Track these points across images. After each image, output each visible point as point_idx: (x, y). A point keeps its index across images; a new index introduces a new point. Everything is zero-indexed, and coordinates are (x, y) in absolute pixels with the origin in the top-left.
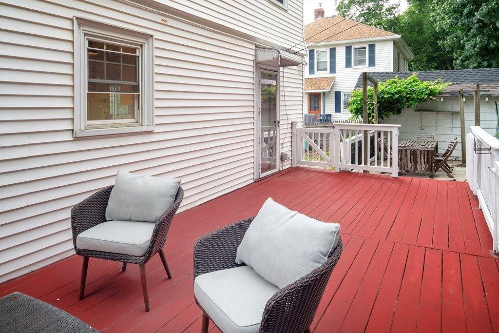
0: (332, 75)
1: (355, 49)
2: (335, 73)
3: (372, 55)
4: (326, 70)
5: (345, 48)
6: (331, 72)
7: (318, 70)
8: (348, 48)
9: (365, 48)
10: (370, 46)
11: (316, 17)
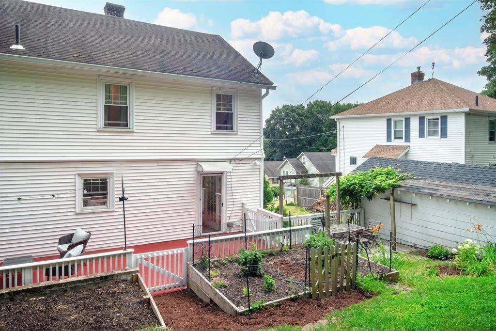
0: (407, 144)
1: (429, 119)
2: (410, 142)
3: (444, 126)
4: (402, 138)
5: (418, 118)
6: (405, 141)
7: (396, 138)
8: (422, 119)
9: (438, 119)
10: (442, 117)
11: (413, 81)
